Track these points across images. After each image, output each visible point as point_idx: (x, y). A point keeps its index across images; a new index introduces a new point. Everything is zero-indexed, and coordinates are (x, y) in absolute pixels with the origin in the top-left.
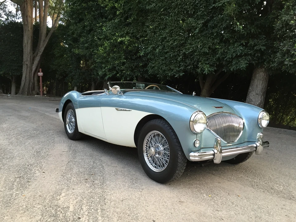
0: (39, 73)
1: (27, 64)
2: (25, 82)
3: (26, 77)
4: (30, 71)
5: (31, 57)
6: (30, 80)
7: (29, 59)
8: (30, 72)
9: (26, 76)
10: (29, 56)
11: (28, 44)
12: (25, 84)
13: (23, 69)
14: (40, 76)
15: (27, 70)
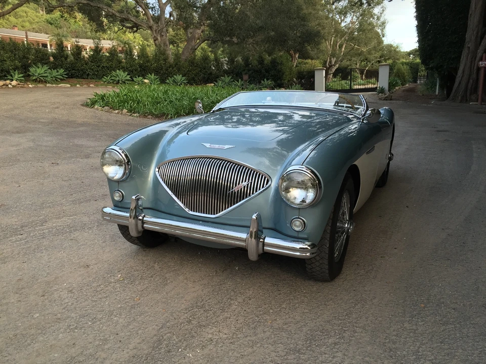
0: (481, 63)
1: (469, 48)
2: (461, 79)
3: (463, 72)
4: (472, 59)
5: (477, 33)
6: (470, 75)
7: (473, 38)
8: (472, 61)
9: (464, 68)
10: (475, 33)
11: (477, 9)
12: (460, 83)
13: (462, 57)
14: (482, 67)
15: (467, 58)
